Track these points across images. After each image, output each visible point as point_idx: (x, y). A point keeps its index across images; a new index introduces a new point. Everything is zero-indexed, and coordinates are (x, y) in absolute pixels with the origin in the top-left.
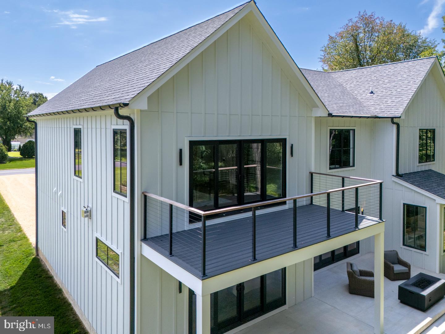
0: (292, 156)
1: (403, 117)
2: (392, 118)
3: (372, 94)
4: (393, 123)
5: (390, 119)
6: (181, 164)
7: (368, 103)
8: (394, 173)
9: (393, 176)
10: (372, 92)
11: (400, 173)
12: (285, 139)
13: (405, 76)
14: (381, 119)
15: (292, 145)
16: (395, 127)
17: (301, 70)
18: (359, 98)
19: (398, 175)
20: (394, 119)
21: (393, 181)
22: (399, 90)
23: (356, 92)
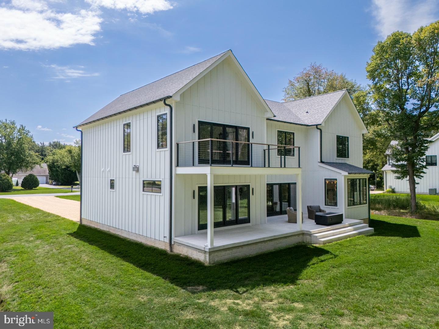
0: (253, 138)
1: (323, 125)
2: (317, 125)
3: (307, 113)
4: (317, 128)
5: (315, 126)
6: (194, 132)
7: (304, 119)
8: (319, 161)
9: (319, 162)
10: (307, 112)
11: (323, 161)
12: (249, 128)
13: (327, 101)
14: (311, 127)
15: (253, 132)
16: (319, 131)
17: (265, 100)
18: (299, 116)
19: (322, 162)
20: (318, 126)
21: (319, 166)
22: (322, 110)
23: (298, 113)
